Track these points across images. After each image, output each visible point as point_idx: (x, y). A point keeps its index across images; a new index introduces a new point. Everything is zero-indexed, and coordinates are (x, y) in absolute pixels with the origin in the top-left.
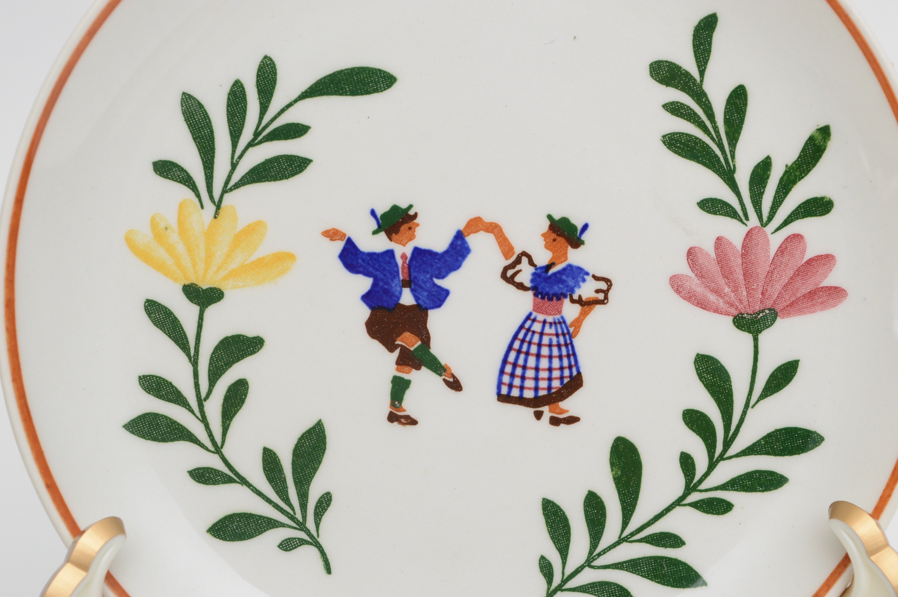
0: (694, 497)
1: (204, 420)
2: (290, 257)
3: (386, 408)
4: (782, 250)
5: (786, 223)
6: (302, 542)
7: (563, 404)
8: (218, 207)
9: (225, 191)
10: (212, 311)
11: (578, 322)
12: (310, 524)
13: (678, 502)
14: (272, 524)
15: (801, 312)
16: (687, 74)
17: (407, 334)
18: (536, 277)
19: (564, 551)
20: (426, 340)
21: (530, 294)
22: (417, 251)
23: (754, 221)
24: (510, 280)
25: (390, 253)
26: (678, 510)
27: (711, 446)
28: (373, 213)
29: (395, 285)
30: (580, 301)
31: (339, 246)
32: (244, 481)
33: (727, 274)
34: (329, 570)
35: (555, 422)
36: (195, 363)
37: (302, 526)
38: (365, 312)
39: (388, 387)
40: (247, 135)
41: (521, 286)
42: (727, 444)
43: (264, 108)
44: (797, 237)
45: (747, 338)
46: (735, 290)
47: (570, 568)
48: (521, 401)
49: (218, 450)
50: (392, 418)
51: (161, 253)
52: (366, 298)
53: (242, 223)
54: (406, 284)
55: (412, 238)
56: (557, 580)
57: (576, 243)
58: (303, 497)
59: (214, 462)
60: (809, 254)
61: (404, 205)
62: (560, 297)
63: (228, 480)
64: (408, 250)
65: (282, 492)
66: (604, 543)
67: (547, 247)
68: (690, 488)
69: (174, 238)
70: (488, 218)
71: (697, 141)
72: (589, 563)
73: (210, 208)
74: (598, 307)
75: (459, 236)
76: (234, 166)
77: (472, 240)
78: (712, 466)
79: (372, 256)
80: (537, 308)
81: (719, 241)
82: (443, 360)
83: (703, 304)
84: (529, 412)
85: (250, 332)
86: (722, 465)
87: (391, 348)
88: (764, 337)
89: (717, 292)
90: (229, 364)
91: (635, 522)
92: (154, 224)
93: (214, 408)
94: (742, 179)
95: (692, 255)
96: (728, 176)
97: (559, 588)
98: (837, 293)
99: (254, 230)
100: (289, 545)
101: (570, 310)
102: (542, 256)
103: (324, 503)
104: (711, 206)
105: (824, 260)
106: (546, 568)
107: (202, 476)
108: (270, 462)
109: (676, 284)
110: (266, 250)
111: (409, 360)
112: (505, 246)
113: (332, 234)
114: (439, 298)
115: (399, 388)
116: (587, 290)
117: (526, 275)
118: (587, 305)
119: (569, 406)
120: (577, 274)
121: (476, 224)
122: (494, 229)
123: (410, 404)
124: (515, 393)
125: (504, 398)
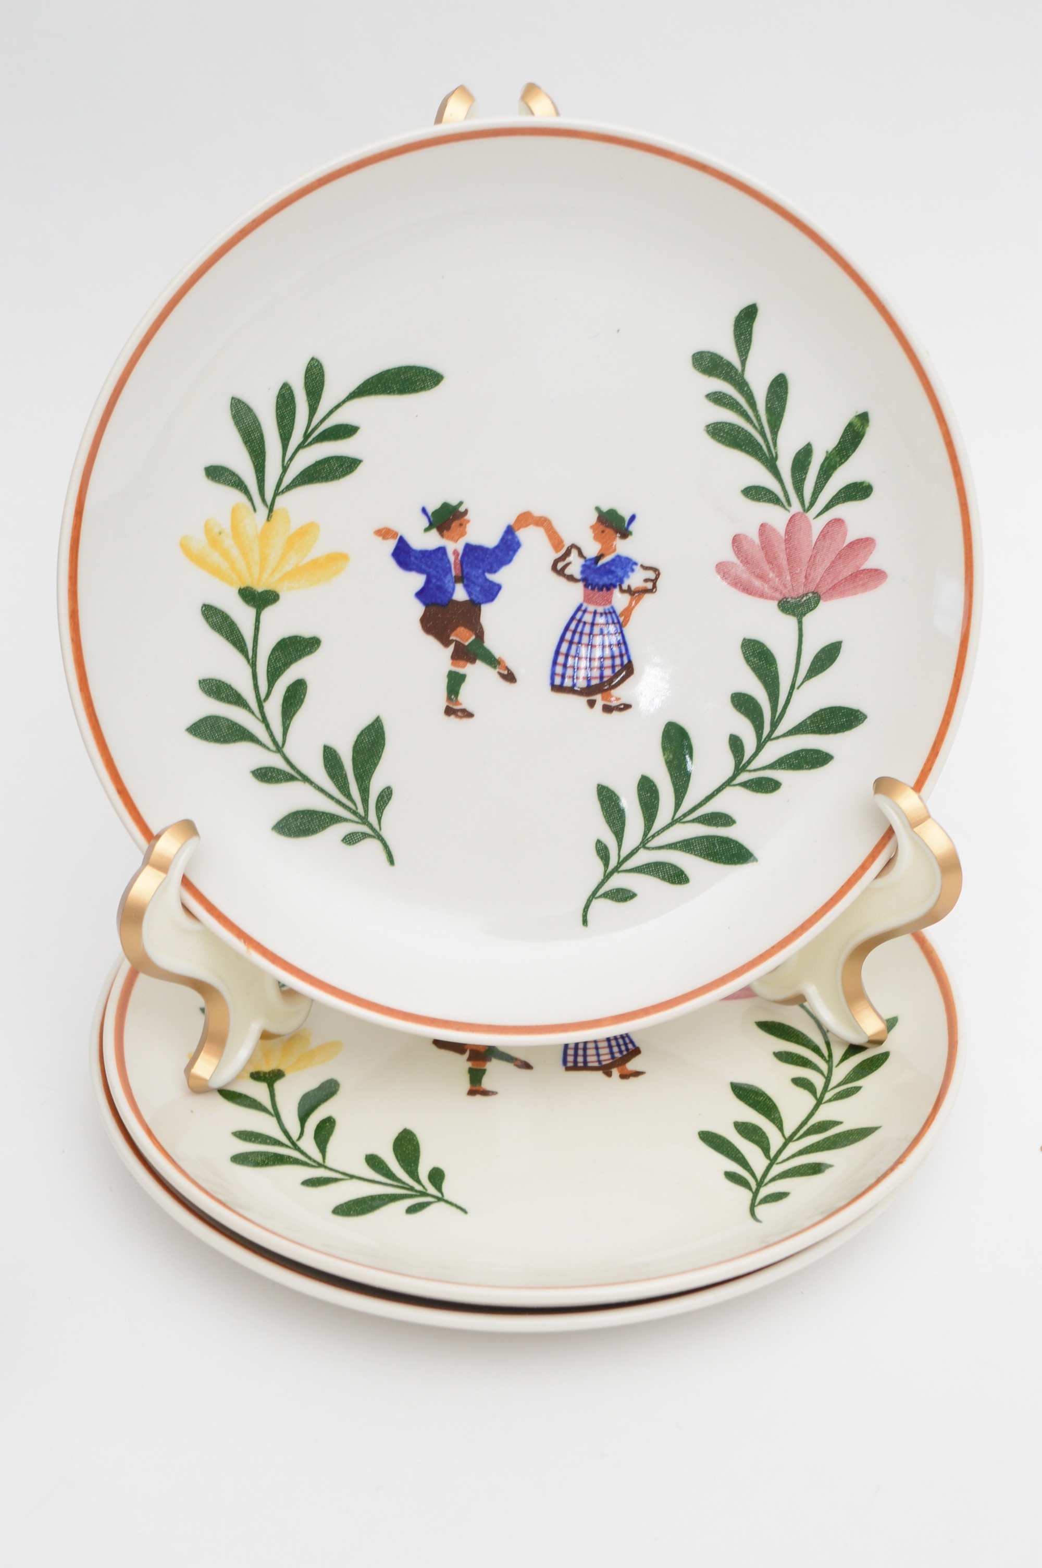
0: (744, 777)
1: (264, 720)
2: (344, 557)
3: (443, 703)
4: (824, 534)
5: (827, 508)
6: (365, 836)
7: (615, 692)
8: (271, 510)
9: (278, 492)
10: (269, 613)
11: (628, 612)
12: (372, 818)
13: (729, 783)
14: (334, 819)
15: (843, 594)
16: (729, 364)
17: (461, 630)
18: (585, 568)
19: (619, 834)
20: (480, 635)
21: (580, 586)
22: (469, 548)
23: (796, 507)
24: (561, 572)
25: (442, 551)
26: (728, 790)
27: (759, 728)
28: (424, 510)
29: (448, 581)
30: (629, 591)
31: (392, 544)
32: (306, 779)
33: (771, 559)
34: (392, 862)
35: (608, 709)
36: (253, 665)
37: (364, 820)
38: (419, 609)
39: (444, 682)
40: (297, 437)
41: (571, 578)
42: (774, 725)
43: (313, 410)
44: (838, 522)
45: (792, 621)
46: (780, 574)
47: (625, 851)
48: (574, 691)
49: (279, 749)
50: (449, 711)
51: (215, 558)
52: (420, 595)
53: (295, 525)
54: (458, 579)
55: (463, 534)
56: (613, 863)
57: (625, 534)
58: (364, 792)
59: (276, 761)
60: (851, 537)
61: (454, 502)
62: (609, 587)
63: (291, 778)
64: (460, 546)
65: (343, 787)
66: (658, 824)
67: (596, 538)
68: (739, 769)
69: (228, 542)
70: (537, 512)
71: (739, 429)
72: (644, 844)
73: (263, 511)
74: (647, 597)
75: (510, 531)
76: (285, 469)
77: (523, 535)
78: (760, 747)
79: (425, 554)
80: (587, 599)
81: (763, 529)
82: (497, 653)
83: (748, 590)
84: (582, 701)
85: (307, 633)
86: (769, 745)
87: (446, 642)
88: (808, 619)
89: (762, 577)
90: (287, 665)
91: (686, 805)
92: (208, 529)
93: (274, 708)
94: (785, 464)
95: (737, 542)
96: (771, 464)
97: (616, 870)
98: (877, 576)
99: (307, 532)
100: (351, 839)
101: (619, 600)
102: (592, 549)
103: (386, 796)
104: (755, 493)
105: (865, 544)
106: (602, 851)
107: (265, 775)
108: (331, 758)
109: (722, 569)
110: (319, 550)
111: (463, 654)
112: (555, 539)
113: (384, 533)
114: (491, 592)
115: (455, 682)
116: (636, 579)
117: (575, 566)
118: (636, 594)
119: (621, 694)
120: (626, 564)
121: (526, 519)
122: (543, 523)
123: (466, 698)
124: (568, 683)
125: (558, 688)
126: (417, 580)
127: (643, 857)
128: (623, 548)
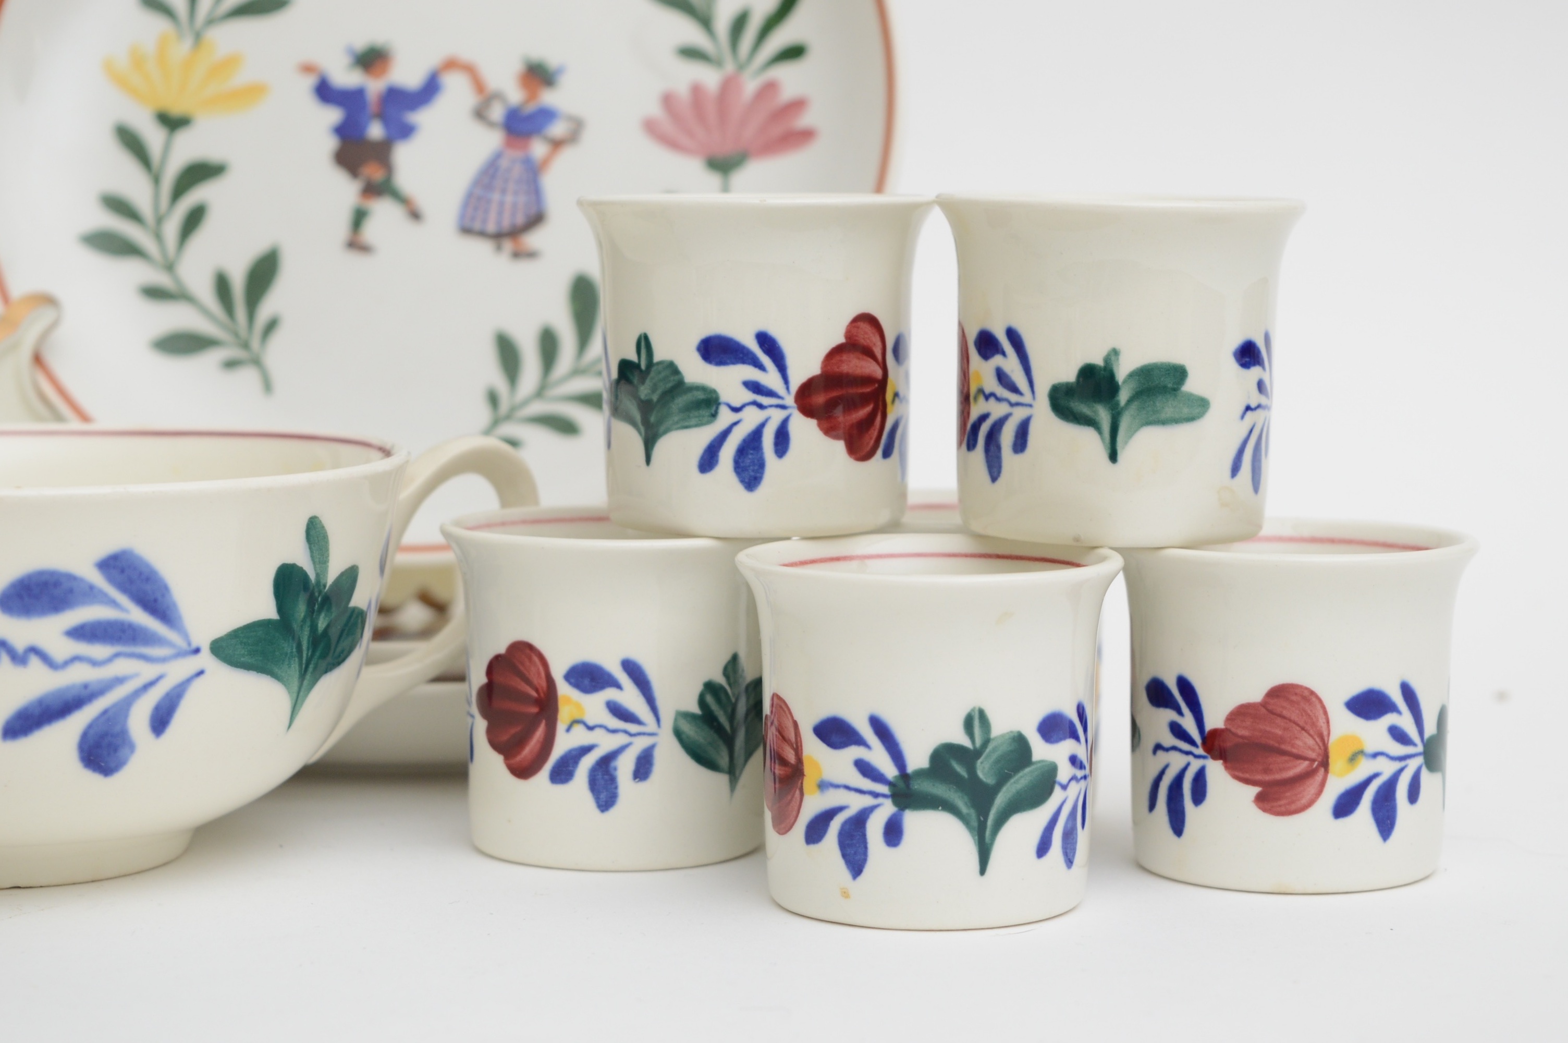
1: (159, 238)
2: (263, 89)
3: (344, 238)
4: (756, 94)
5: (765, 67)
6: (244, 363)
7: (526, 239)
8: (198, 38)
10: (180, 136)
11: (546, 162)
12: (255, 343)
14: (214, 343)
15: (773, 154)
17: (373, 166)
18: (507, 116)
19: (512, 378)
21: (499, 131)
22: (390, 88)
23: (730, 67)
24: (481, 118)
25: (362, 90)
28: (350, 48)
29: (365, 117)
30: (550, 141)
31: (313, 80)
32: (192, 301)
33: (701, 118)
34: (268, 390)
35: (515, 255)
36: (156, 182)
37: (245, 345)
39: (348, 217)
41: (491, 124)
44: (774, 82)
45: (716, 179)
46: (708, 132)
47: (517, 400)
48: (482, 234)
49: (169, 267)
50: (350, 245)
52: (336, 131)
53: (219, 57)
54: (375, 118)
55: (385, 73)
56: (504, 411)
57: (550, 83)
58: (251, 318)
59: (165, 281)
60: (783, 100)
62: (530, 135)
63: (172, 297)
64: (381, 85)
65: (230, 313)
66: (556, 374)
67: (522, 86)
69: (152, 67)
72: (538, 395)
73: (190, 39)
74: (567, 148)
75: (433, 76)
79: (346, 92)
80: (507, 146)
81: (695, 88)
82: (406, 192)
83: (672, 145)
87: (354, 175)
88: (734, 176)
89: (690, 134)
90: (189, 188)
92: (133, 53)
93: (172, 228)
94: (722, 22)
95: (668, 100)
96: (705, 21)
97: (509, 417)
98: (806, 136)
99: (230, 63)
100: (231, 364)
101: (538, 149)
102: (515, 95)
103: (272, 326)
104: (690, 53)
105: (798, 105)
106: (493, 399)
107: (154, 293)
108: (222, 286)
109: (651, 128)
110: (242, 77)
111: (373, 190)
112: (479, 85)
113: (308, 69)
114: (406, 131)
115: (359, 218)
116: (558, 129)
118: (557, 144)
120: (546, 115)
121: (451, 64)
122: (470, 70)
124: (477, 226)
125: (466, 230)
126: (333, 115)
127: (538, 408)
128: (549, 98)
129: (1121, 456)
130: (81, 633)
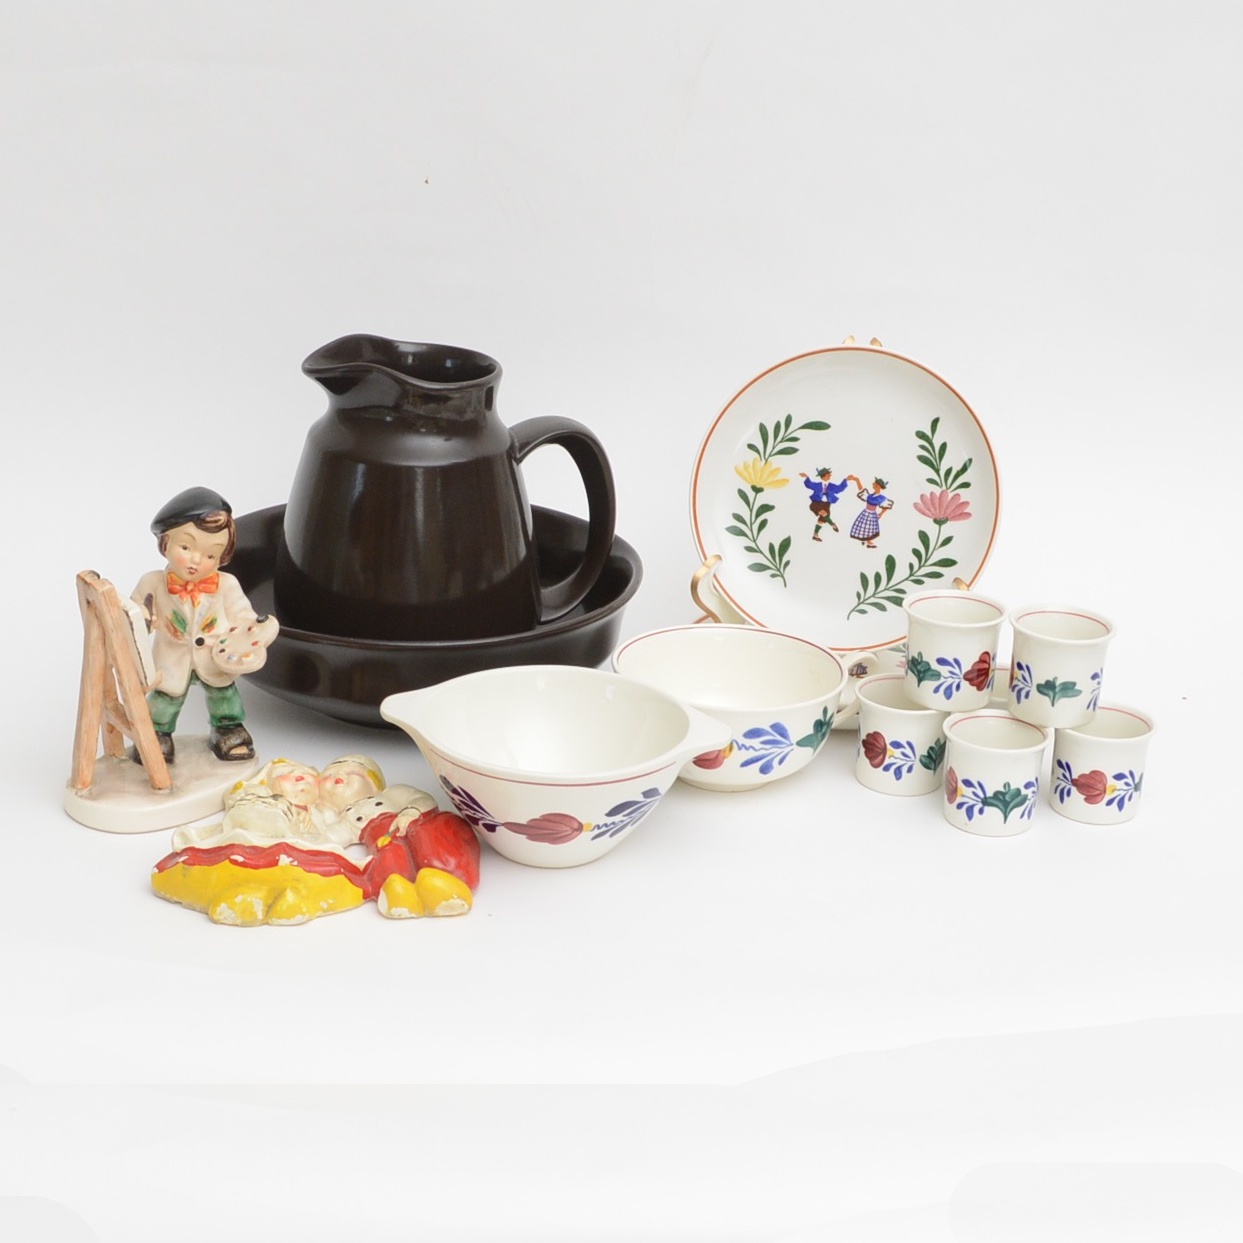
0: (912, 578)
1: (751, 530)
2: (787, 480)
3: (812, 535)
4: (952, 498)
5: (955, 489)
6: (778, 575)
7: (872, 541)
8: (766, 461)
9: (770, 456)
10: (759, 495)
11: (881, 514)
12: (782, 570)
13: (907, 579)
14: (768, 568)
15: (956, 520)
16: (928, 436)
17: (823, 511)
18: (869, 498)
19: (865, 589)
20: (828, 512)
21: (865, 503)
22: (830, 484)
23: (944, 487)
24: (860, 497)
25: (820, 484)
26: (906, 582)
27: (920, 561)
28: (817, 469)
29: (821, 494)
30: (882, 507)
31: (804, 479)
32: (762, 553)
33: (933, 504)
34: (785, 585)
35: (868, 547)
36: (751, 511)
37: (779, 570)
38: (810, 502)
39: (814, 528)
40: (779, 439)
41: (863, 500)
42: (926, 561)
43: (786, 430)
44: (958, 495)
45: (937, 526)
46: (935, 509)
47: (867, 596)
48: (858, 538)
49: (755, 541)
50: (814, 538)
51: (745, 474)
52: (811, 497)
53: (773, 468)
54: (825, 494)
55: (829, 479)
56: (862, 599)
57: (883, 487)
58: (781, 560)
59: (753, 545)
60: (962, 501)
61: (827, 468)
62: (876, 505)
63: (755, 551)
64: (827, 483)
65: (774, 558)
66: (881, 588)
67: (874, 487)
68: (911, 575)
69: (750, 469)
70: (855, 476)
71: (928, 459)
72: (873, 596)
73: (764, 461)
74: (888, 510)
75: (845, 481)
76: (774, 448)
77: (849, 482)
78: (920, 568)
79: (815, 484)
80: (868, 508)
81: (932, 494)
82: (834, 521)
83: (924, 513)
84: (860, 542)
85: (771, 504)
86: (923, 569)
87: (817, 514)
88: (943, 526)
89: (929, 510)
90: (762, 513)
91: (891, 584)
92: (745, 464)
93: (755, 527)
94: (942, 473)
95: (922, 497)
96: (937, 471)
97: (862, 603)
98: (968, 515)
99: (778, 470)
100: (773, 576)
101: (878, 510)
102: (872, 491)
103: (787, 563)
104: (931, 481)
105: (966, 503)
106: (859, 595)
107: (749, 549)
108: (771, 548)
109: (916, 506)
110: (780, 477)
111: (822, 520)
112: (860, 486)
113: (803, 475)
114: (835, 500)
115: (818, 528)
116: (885, 504)
117: (865, 496)
118: (885, 509)
119: (874, 542)
120: (882, 498)
121: (851, 477)
122: (857, 480)
123: (821, 534)
124: (856, 535)
125: (852, 537)
126: (811, 492)
127: (872, 600)
128: (882, 492)
129: (1056, 705)
130: (764, 743)
